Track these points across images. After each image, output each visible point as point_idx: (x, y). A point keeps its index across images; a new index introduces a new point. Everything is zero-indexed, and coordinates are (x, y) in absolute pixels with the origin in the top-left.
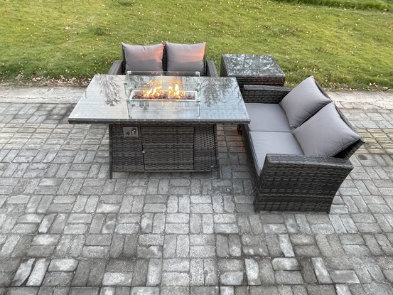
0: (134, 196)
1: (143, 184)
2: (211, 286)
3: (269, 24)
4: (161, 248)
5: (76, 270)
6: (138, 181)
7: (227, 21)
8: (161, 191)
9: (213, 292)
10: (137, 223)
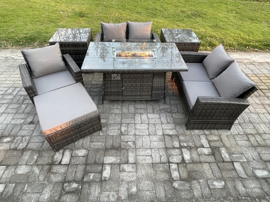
0: (115, 114)
1: (119, 107)
2: (164, 163)
3: (185, 9)
4: (134, 143)
5: (88, 155)
6: (116, 105)
7: (159, 8)
8: (130, 111)
9: (166, 167)
10: (119, 129)
